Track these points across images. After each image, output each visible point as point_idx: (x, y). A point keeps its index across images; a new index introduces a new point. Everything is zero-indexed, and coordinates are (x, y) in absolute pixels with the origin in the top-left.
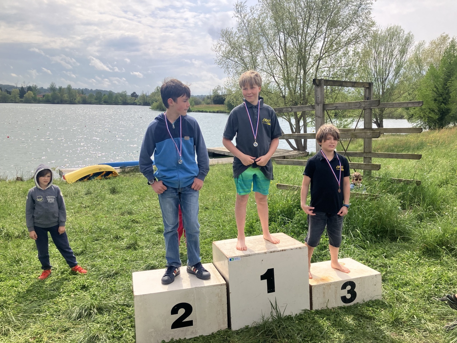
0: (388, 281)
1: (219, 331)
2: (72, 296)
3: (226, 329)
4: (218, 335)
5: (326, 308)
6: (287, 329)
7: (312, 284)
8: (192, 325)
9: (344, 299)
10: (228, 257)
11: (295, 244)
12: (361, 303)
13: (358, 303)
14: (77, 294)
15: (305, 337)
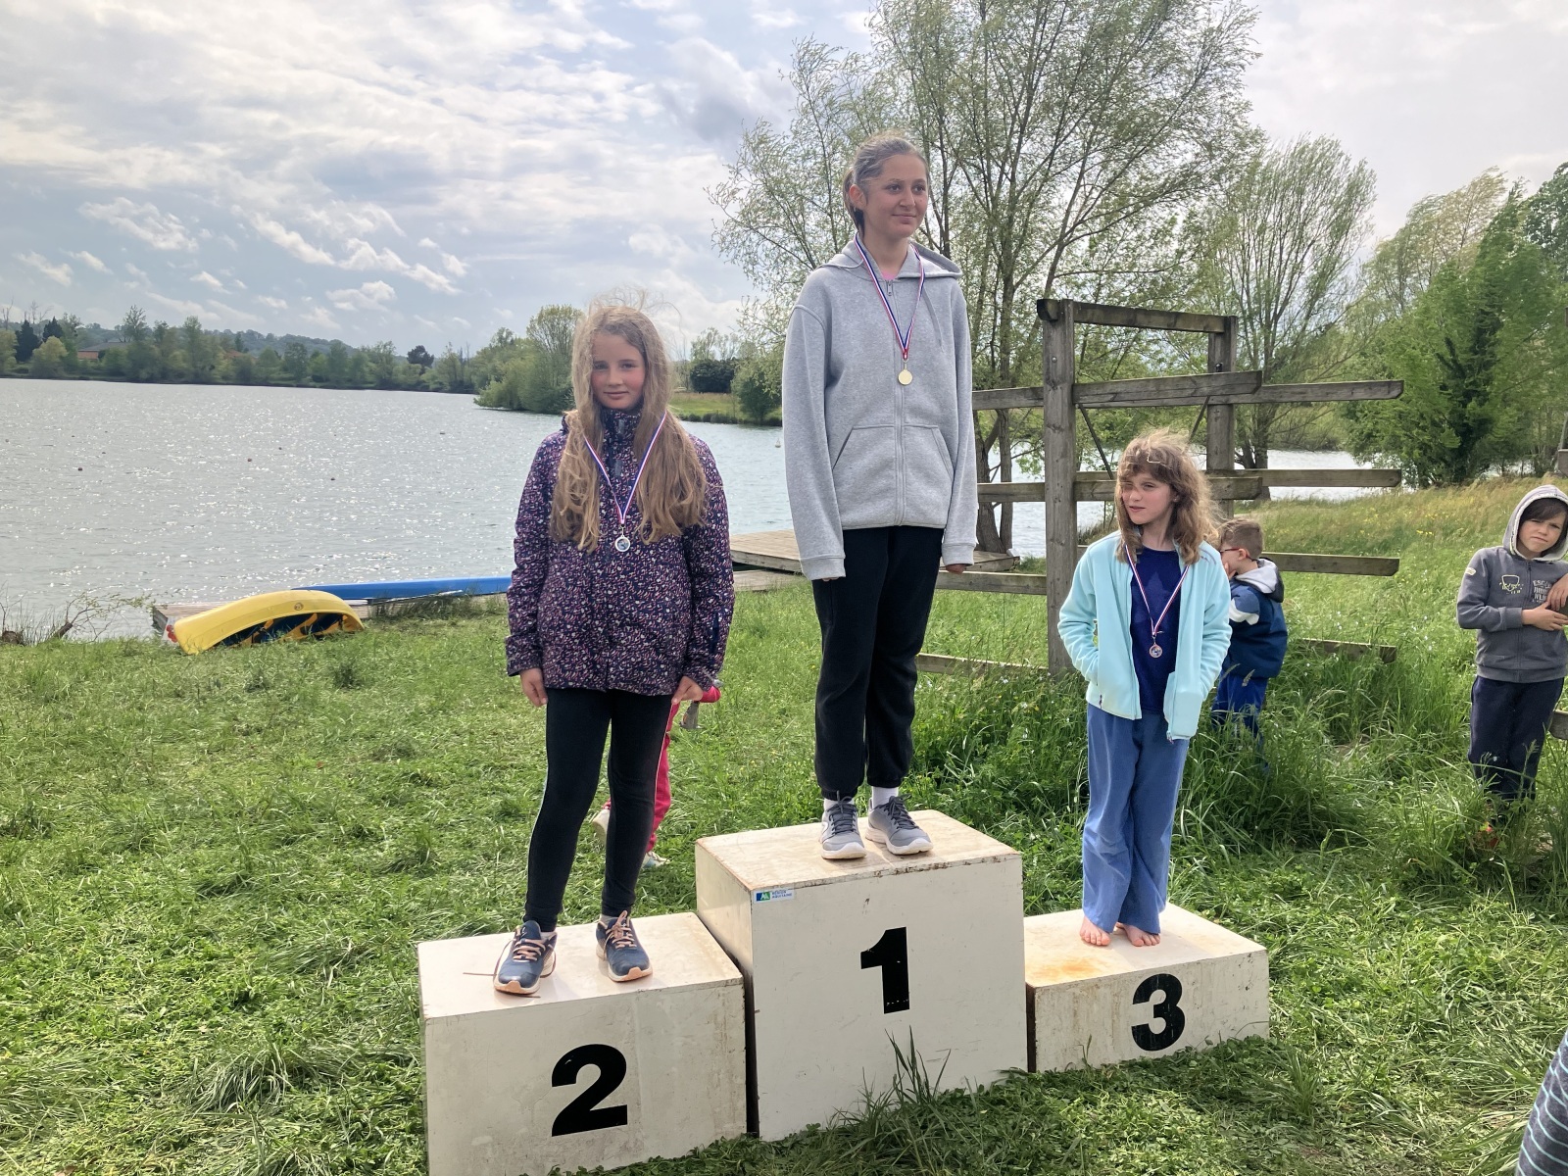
0: (1290, 977)
1: (715, 1145)
2: (202, 1029)
3: (742, 1135)
4: (716, 1156)
5: (1081, 1067)
6: (951, 1136)
7: (1034, 984)
8: (625, 1122)
9: (1142, 1035)
10: (751, 888)
11: (978, 847)
12: (1200, 1050)
13: (1188, 1049)
14: (219, 1025)
15: (1011, 1162)
